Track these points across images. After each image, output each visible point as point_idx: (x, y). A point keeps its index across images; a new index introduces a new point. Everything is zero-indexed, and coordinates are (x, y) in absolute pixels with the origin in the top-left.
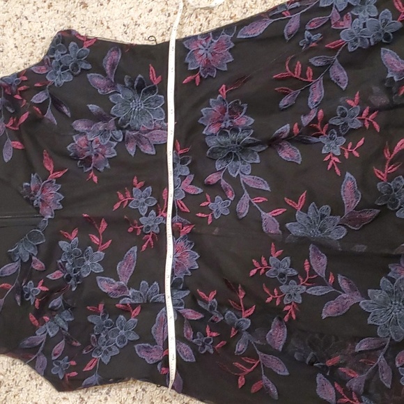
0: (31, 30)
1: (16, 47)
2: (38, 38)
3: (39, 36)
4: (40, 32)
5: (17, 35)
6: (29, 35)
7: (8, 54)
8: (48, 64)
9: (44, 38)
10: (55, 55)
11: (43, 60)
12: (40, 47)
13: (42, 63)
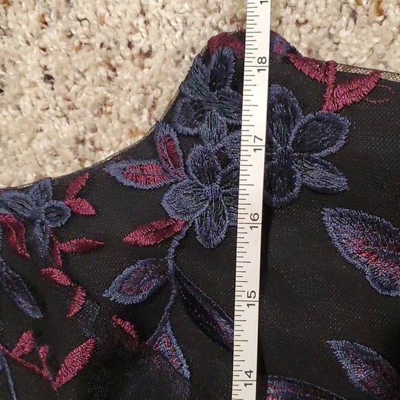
0: (102, 22)
1: (48, 78)
2: (127, 53)
3: (130, 45)
4: (136, 30)
5: (52, 36)
6: (96, 41)
7: (21, 103)
8: (173, 156)
9: (148, 54)
10: (203, 129)
11: (150, 140)
12: (135, 86)
13: (146, 149)
